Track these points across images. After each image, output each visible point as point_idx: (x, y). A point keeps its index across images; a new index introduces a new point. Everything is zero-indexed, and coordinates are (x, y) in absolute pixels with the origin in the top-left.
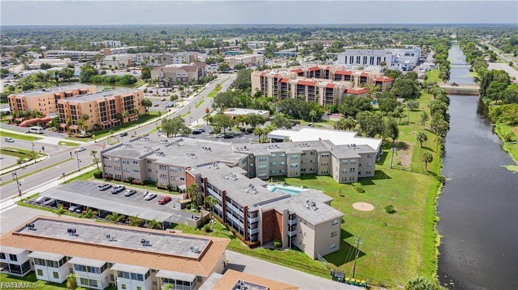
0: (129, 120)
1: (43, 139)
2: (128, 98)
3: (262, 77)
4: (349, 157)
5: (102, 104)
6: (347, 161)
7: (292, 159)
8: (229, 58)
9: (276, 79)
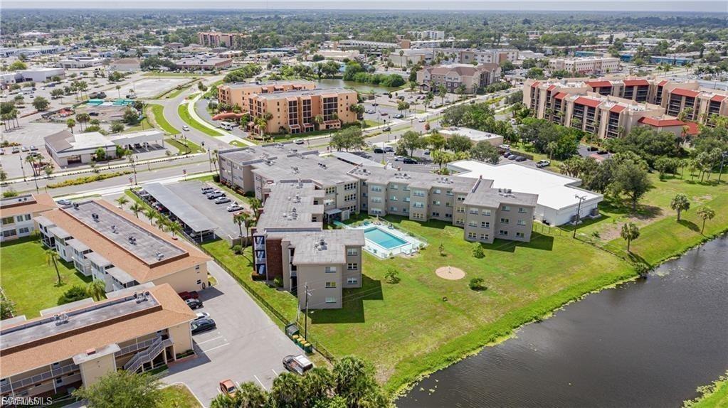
0: (327, 127)
1: (223, 135)
2: (330, 100)
3: (533, 89)
4: (481, 205)
5: (292, 104)
6: (477, 210)
7: (415, 195)
8: (555, 61)
9: (549, 92)
